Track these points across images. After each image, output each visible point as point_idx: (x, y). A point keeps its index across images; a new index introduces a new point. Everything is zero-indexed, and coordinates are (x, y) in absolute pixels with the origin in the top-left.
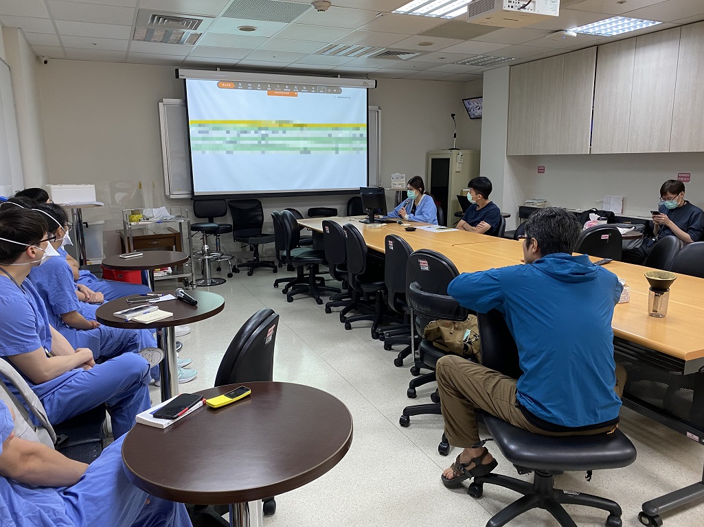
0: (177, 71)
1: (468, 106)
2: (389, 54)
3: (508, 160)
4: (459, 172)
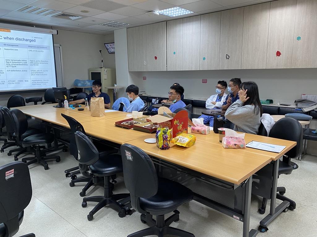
2: (64, 15)
3: (129, 73)
4: (106, 79)
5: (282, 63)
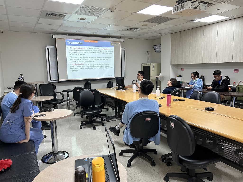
0: (53, 36)
1: (155, 48)
2: (131, 29)
3: (171, 67)
4: (153, 71)
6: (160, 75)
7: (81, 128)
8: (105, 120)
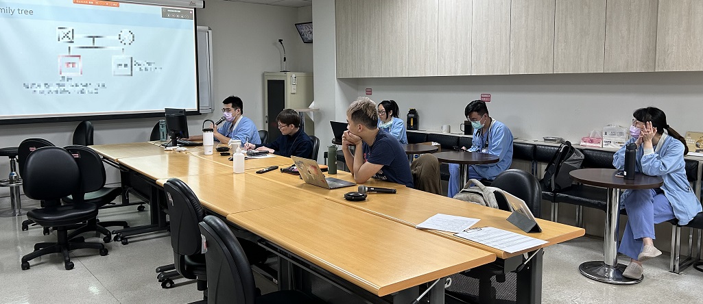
1: (301, 30)
3: (338, 82)
4: (294, 94)
5: (637, 60)
6: (313, 104)
7: (25, 266)
8: (116, 239)
